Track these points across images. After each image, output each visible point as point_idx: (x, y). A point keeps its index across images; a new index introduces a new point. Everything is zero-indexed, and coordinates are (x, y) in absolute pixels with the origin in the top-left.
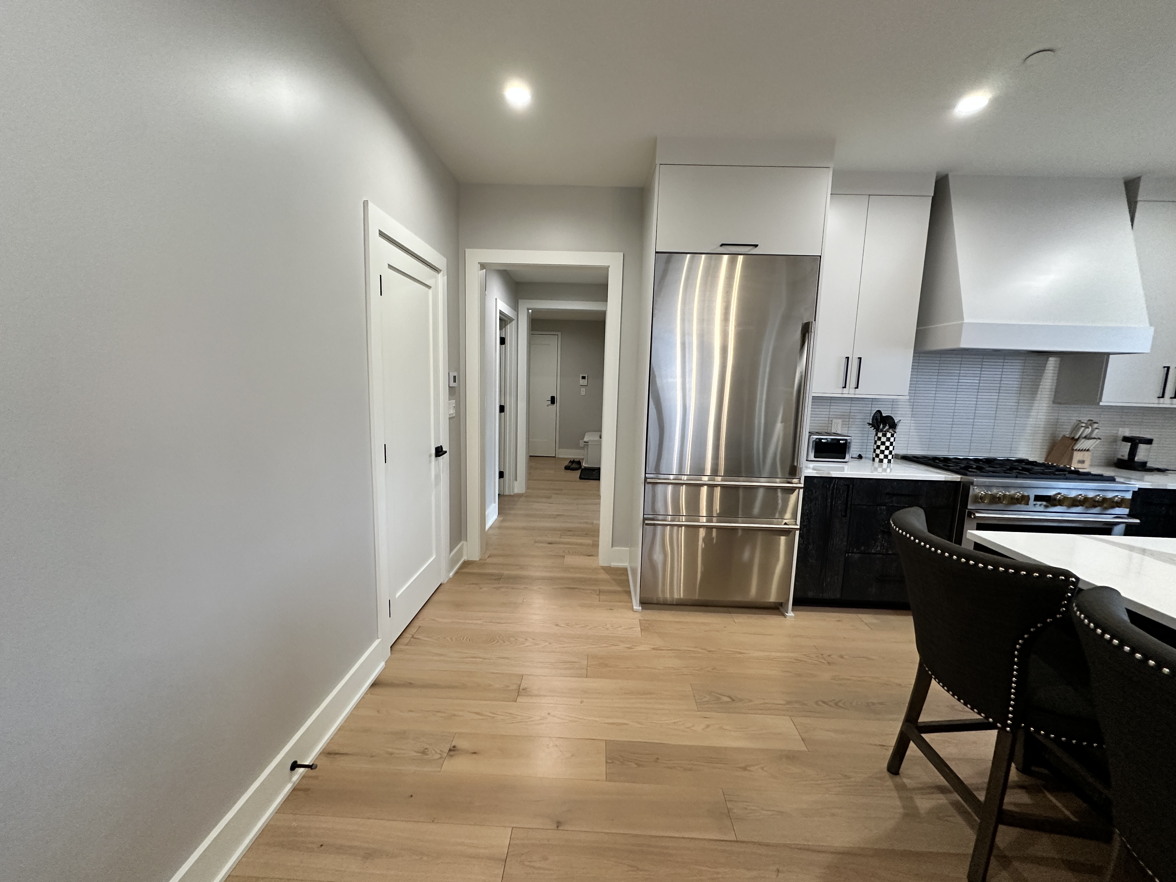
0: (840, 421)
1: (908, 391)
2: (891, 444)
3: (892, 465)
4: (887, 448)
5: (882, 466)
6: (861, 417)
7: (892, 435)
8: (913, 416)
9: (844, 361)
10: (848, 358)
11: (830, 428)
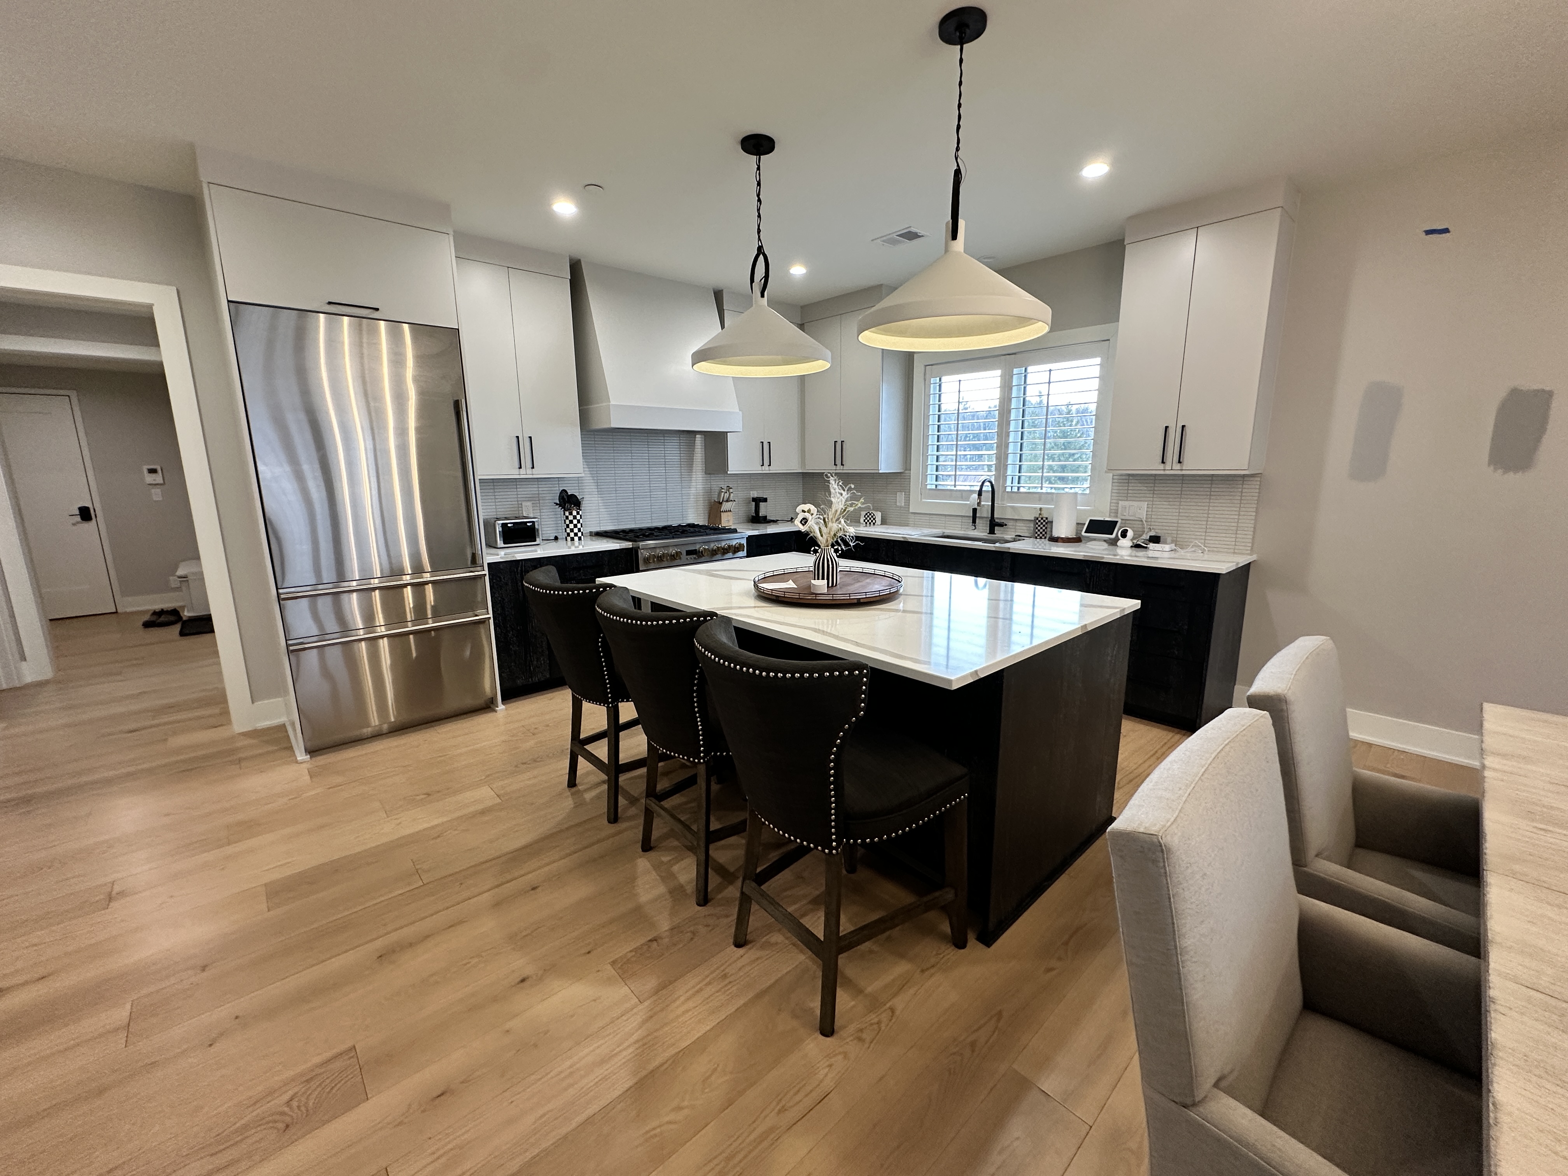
0: (529, 504)
1: (582, 469)
2: (579, 521)
3: (583, 542)
4: (575, 526)
5: (573, 544)
6: (550, 498)
7: (578, 513)
8: (599, 493)
9: (515, 440)
10: (518, 437)
11: (520, 512)
